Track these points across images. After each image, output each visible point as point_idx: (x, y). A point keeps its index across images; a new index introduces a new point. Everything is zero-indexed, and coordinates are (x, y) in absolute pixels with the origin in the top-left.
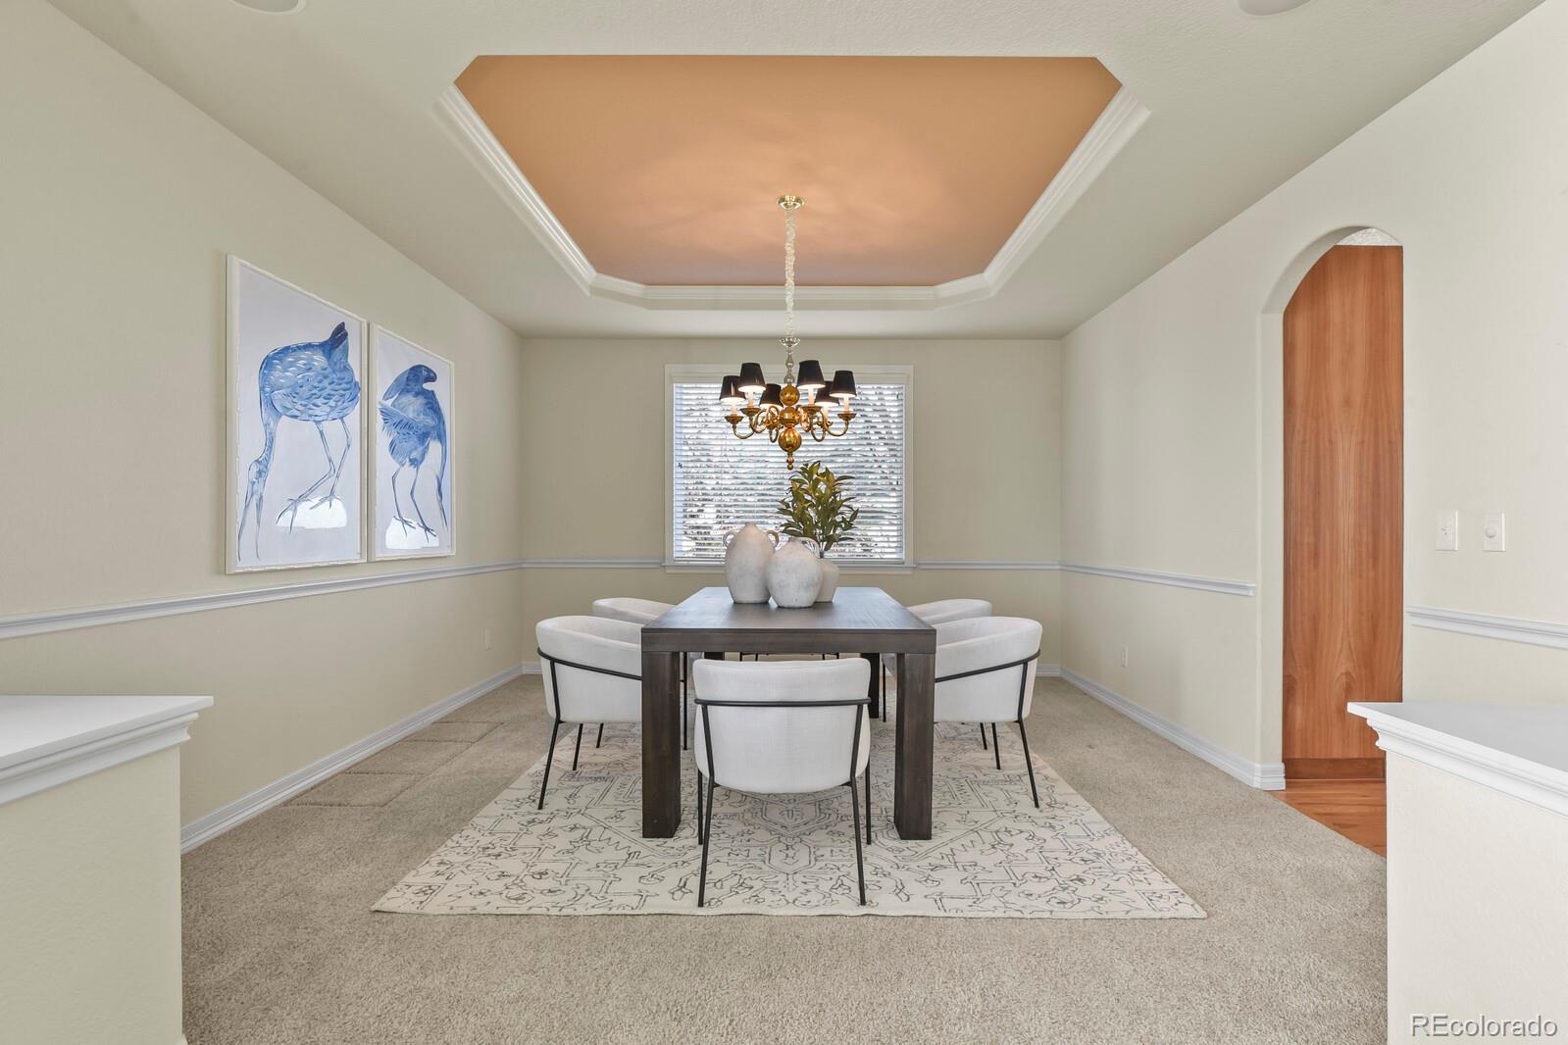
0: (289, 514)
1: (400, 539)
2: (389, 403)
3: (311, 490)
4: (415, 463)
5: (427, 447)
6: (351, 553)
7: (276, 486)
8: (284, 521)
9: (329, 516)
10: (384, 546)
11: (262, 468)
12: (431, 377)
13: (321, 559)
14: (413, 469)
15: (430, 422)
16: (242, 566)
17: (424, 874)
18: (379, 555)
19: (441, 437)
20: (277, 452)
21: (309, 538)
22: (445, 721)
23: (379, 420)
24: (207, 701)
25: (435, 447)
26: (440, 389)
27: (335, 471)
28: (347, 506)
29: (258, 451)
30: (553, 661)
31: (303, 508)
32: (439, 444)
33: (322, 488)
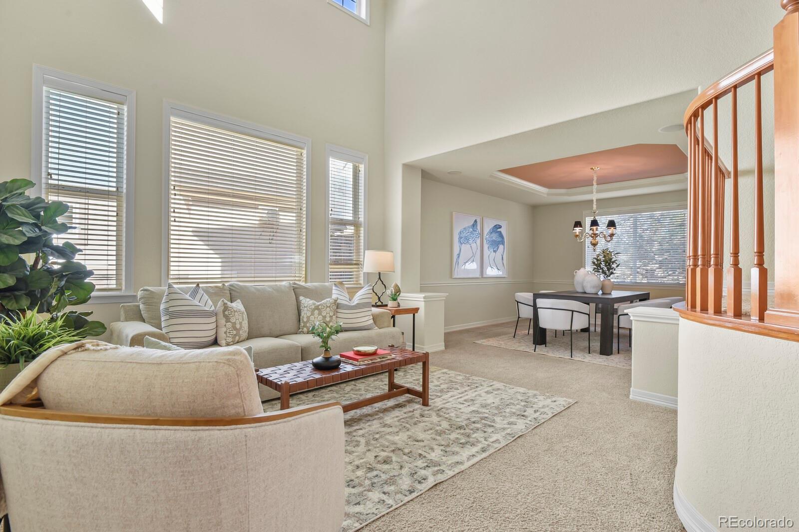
0: (464, 266)
1: (491, 272)
2: (488, 236)
3: (469, 260)
4: (495, 251)
5: (498, 247)
6: (478, 275)
7: (461, 260)
8: (463, 267)
9: (473, 266)
10: (486, 274)
11: (459, 255)
12: (500, 227)
13: (471, 276)
14: (494, 253)
15: (500, 239)
16: (455, 276)
17: (484, 341)
18: (485, 276)
19: (503, 244)
20: (461, 253)
21: (468, 271)
22: (503, 323)
23: (485, 241)
24: (448, 294)
25: (501, 247)
26: (503, 230)
27: (474, 255)
28: (477, 264)
29: (458, 253)
30: (518, 302)
31: (467, 264)
32: (502, 246)
33: (471, 259)
